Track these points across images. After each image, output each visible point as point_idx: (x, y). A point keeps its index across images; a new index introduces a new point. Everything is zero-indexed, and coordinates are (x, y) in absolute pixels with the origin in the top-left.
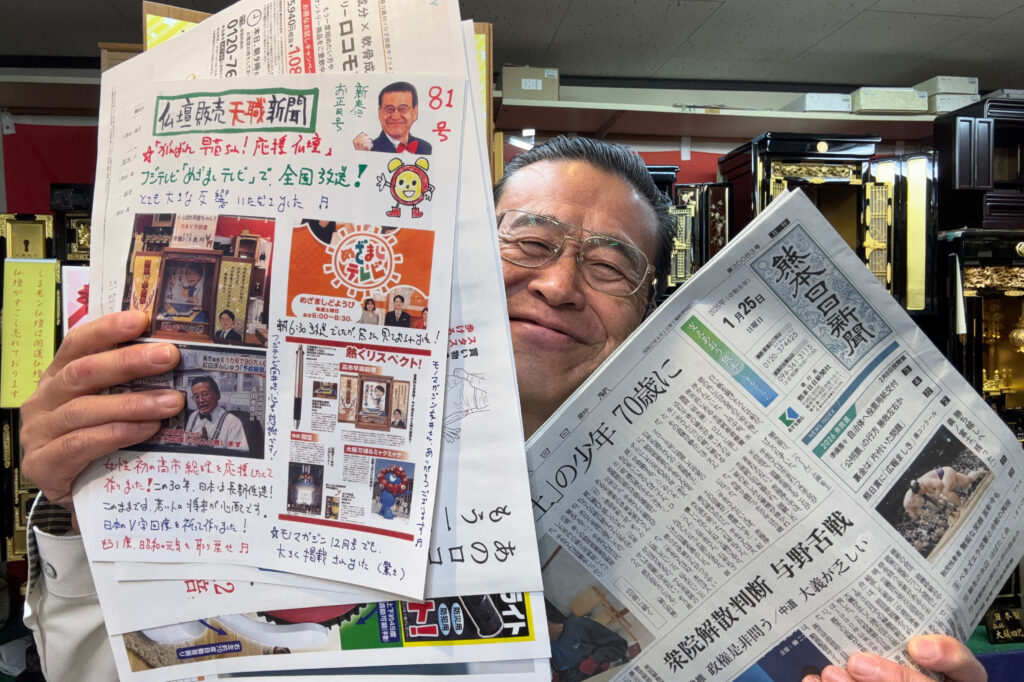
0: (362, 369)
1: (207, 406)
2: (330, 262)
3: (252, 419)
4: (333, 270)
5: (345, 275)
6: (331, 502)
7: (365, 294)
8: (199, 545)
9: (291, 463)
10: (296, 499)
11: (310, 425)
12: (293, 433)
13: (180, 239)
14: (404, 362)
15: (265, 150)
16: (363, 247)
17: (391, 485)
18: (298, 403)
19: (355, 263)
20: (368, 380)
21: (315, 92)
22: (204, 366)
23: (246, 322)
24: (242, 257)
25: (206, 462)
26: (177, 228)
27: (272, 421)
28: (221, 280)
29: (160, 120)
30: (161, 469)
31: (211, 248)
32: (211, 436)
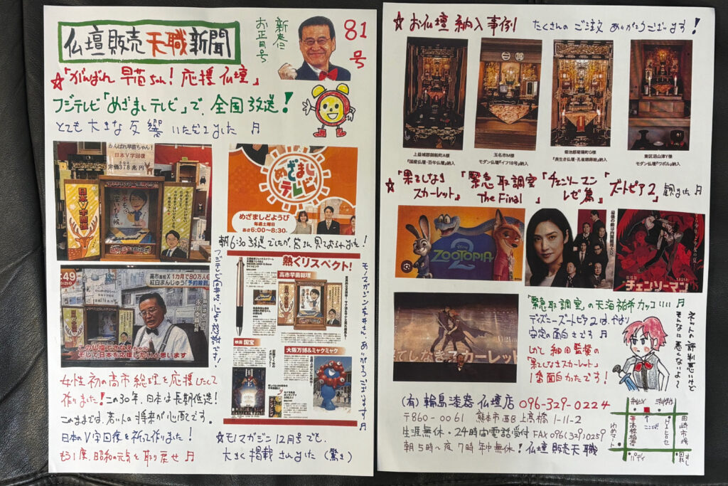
0: (298, 275)
1: (153, 321)
2: (266, 182)
3: (196, 330)
4: (269, 188)
5: (280, 192)
6: (274, 401)
7: (298, 207)
8: (146, 457)
9: (234, 368)
10: (239, 402)
11: (252, 330)
12: (235, 339)
13: (116, 167)
14: (336, 265)
15: (193, 81)
16: (294, 165)
17: (330, 380)
18: (240, 311)
19: (288, 180)
20: (304, 285)
21: (236, 25)
22: (151, 283)
23: (190, 241)
24: (184, 181)
25: (153, 374)
26: (110, 157)
27: (216, 330)
28: (164, 203)
29: (66, 47)
30: (112, 384)
31: (152, 175)
32: (158, 350)
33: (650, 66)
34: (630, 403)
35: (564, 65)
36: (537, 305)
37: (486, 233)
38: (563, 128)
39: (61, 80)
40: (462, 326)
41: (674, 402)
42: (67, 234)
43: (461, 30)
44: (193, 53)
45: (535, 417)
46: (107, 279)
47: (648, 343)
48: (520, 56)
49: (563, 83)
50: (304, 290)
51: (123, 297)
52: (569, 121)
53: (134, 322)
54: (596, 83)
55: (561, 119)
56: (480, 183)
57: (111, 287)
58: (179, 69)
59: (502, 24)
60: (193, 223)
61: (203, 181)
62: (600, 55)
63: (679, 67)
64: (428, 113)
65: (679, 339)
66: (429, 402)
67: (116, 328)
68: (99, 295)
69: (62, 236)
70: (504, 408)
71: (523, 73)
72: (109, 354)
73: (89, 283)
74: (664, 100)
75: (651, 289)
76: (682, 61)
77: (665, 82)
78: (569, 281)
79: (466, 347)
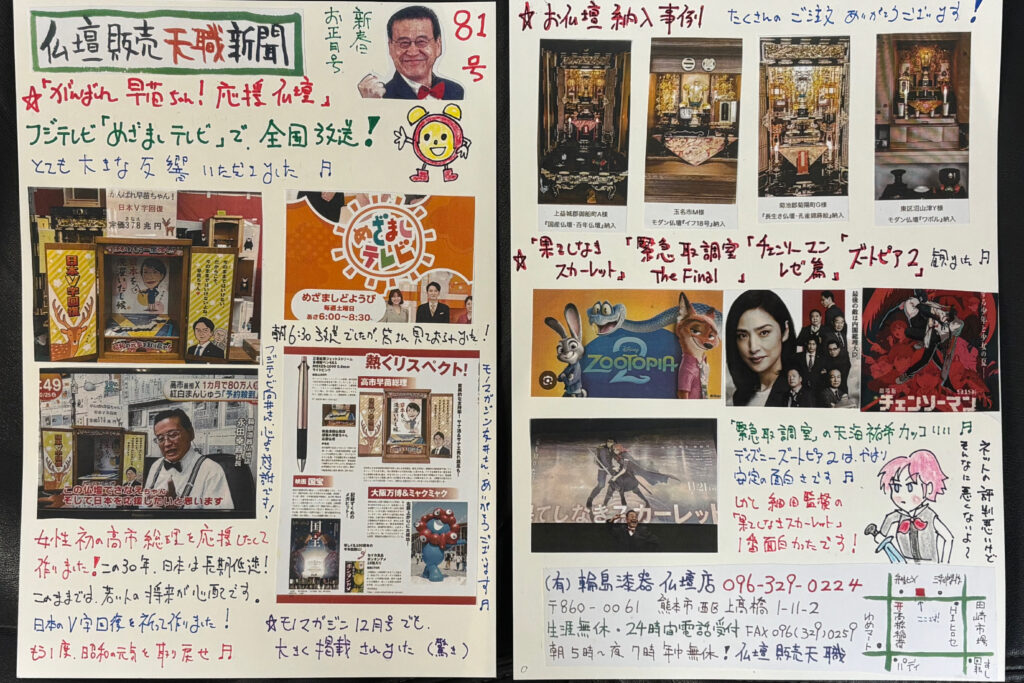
0: (388, 383)
1: (175, 451)
2: (341, 246)
3: (238, 464)
4: (345, 256)
5: (361, 261)
6: (353, 569)
7: (388, 284)
8: (161, 652)
9: (293, 520)
10: (301, 570)
11: (320, 464)
12: (296, 477)
13: (121, 225)
14: (444, 368)
15: (234, 100)
16: (382, 223)
17: (436, 536)
18: (302, 435)
19: (373, 244)
20: (397, 397)
21: (296, 19)
22: (172, 394)
23: (230, 332)
24: (220, 246)
25: (172, 529)
26: (112, 210)
27: (267, 465)
28: (192, 278)
29: (43, 48)
30: (110, 545)
31: (173, 237)
32: (181, 493)
33: (906, 74)
34: (893, 581)
35: (776, 76)
36: (745, 435)
37: (666, 328)
38: (777, 169)
39: (37, 96)
40: (633, 469)
41: (962, 580)
42: (48, 323)
43: (620, 26)
44: (234, 59)
45: (748, 604)
46: (107, 389)
47: (917, 489)
48: (709, 64)
49: (775, 103)
50: (397, 404)
51: (131, 416)
52: (785, 158)
53: (146, 453)
54: (825, 102)
55: (774, 156)
56: (653, 254)
57: (113, 400)
58: (213, 81)
59: (682, 16)
60: (234, 306)
61: (249, 245)
62: (829, 59)
63: (951, 74)
64: (573, 153)
65: (966, 484)
66: (587, 583)
67: (119, 460)
68: (95, 412)
69: (41, 326)
70: (699, 592)
71: (715, 89)
72: (108, 499)
73: (81, 395)
74: (927, 124)
75: (918, 407)
76: (955, 64)
77: (929, 97)
78: (793, 397)
79: (640, 499)
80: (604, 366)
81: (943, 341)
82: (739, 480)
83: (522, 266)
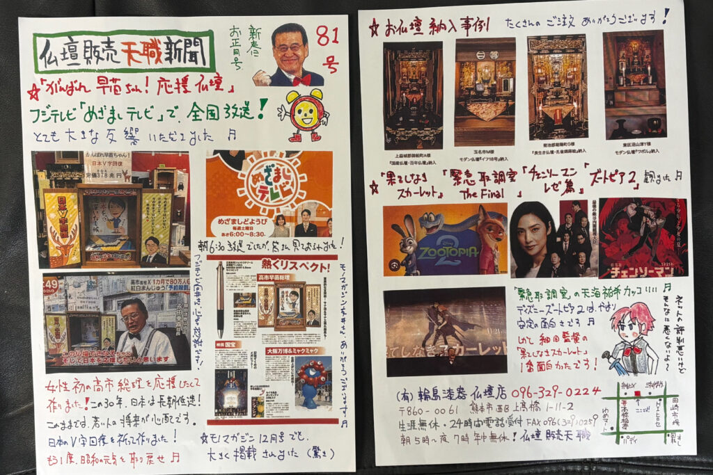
0: (277, 278)
1: (136, 326)
2: (243, 187)
3: (178, 334)
4: (246, 193)
5: (257, 196)
6: (256, 402)
7: (275, 211)
8: (132, 459)
9: (216, 370)
10: (222, 404)
11: (233, 333)
12: (217, 342)
13: (94, 175)
15: (169, 90)
16: (270, 170)
17: (311, 379)
18: (221, 314)
19: (265, 185)
20: (283, 288)
21: (210, 34)
22: (132, 289)
23: (170, 246)
24: (161, 188)
25: (136, 378)
26: (88, 165)
27: (198, 334)
28: (143, 210)
29: (41, 58)
30: (96, 389)
31: (129, 182)
32: (141, 354)
33: (623, 57)
34: (621, 387)
35: (539, 61)
36: (524, 296)
37: (471, 228)
38: (541, 122)
39: (38, 90)
40: (452, 321)
41: (664, 384)
42: (48, 243)
43: (435, 32)
44: (168, 61)
45: (527, 405)
46: (88, 285)
47: (636, 328)
48: (494, 55)
49: (539, 78)
50: (283, 292)
51: (105, 304)
52: (547, 115)
53: (116, 328)
54: (571, 77)
55: (539, 113)
56: (462, 181)
57: (93, 293)
58: (154, 77)
59: (475, 24)
60: (172, 229)
61: (181, 187)
62: (573, 49)
63: (652, 57)
64: (407, 115)
65: (667, 323)
66: (423, 396)
67: (99, 334)
68: (81, 302)
69: (43, 245)
70: (496, 399)
71: (499, 71)
72: (92, 359)
73: (71, 290)
74: (638, 90)
75: (636, 275)
76: (655, 51)
77: (639, 72)
78: (554, 271)
79: (456, 340)
80: (430, 255)
81: (653, 231)
82: (520, 326)
83: (375, 191)
